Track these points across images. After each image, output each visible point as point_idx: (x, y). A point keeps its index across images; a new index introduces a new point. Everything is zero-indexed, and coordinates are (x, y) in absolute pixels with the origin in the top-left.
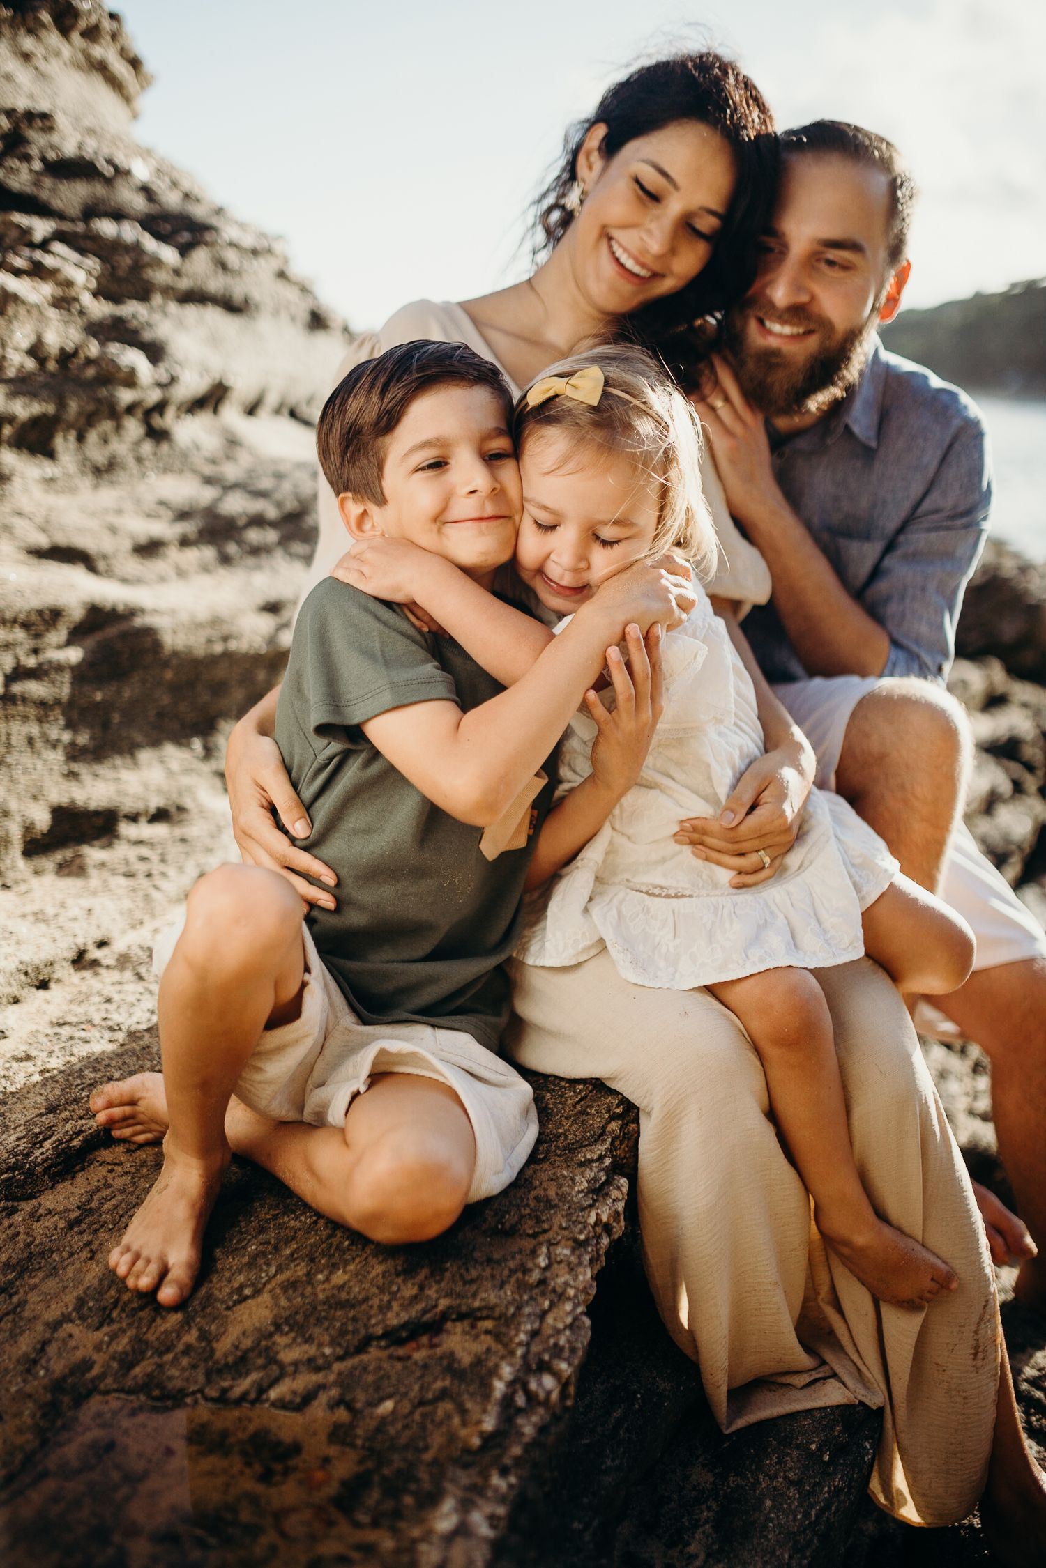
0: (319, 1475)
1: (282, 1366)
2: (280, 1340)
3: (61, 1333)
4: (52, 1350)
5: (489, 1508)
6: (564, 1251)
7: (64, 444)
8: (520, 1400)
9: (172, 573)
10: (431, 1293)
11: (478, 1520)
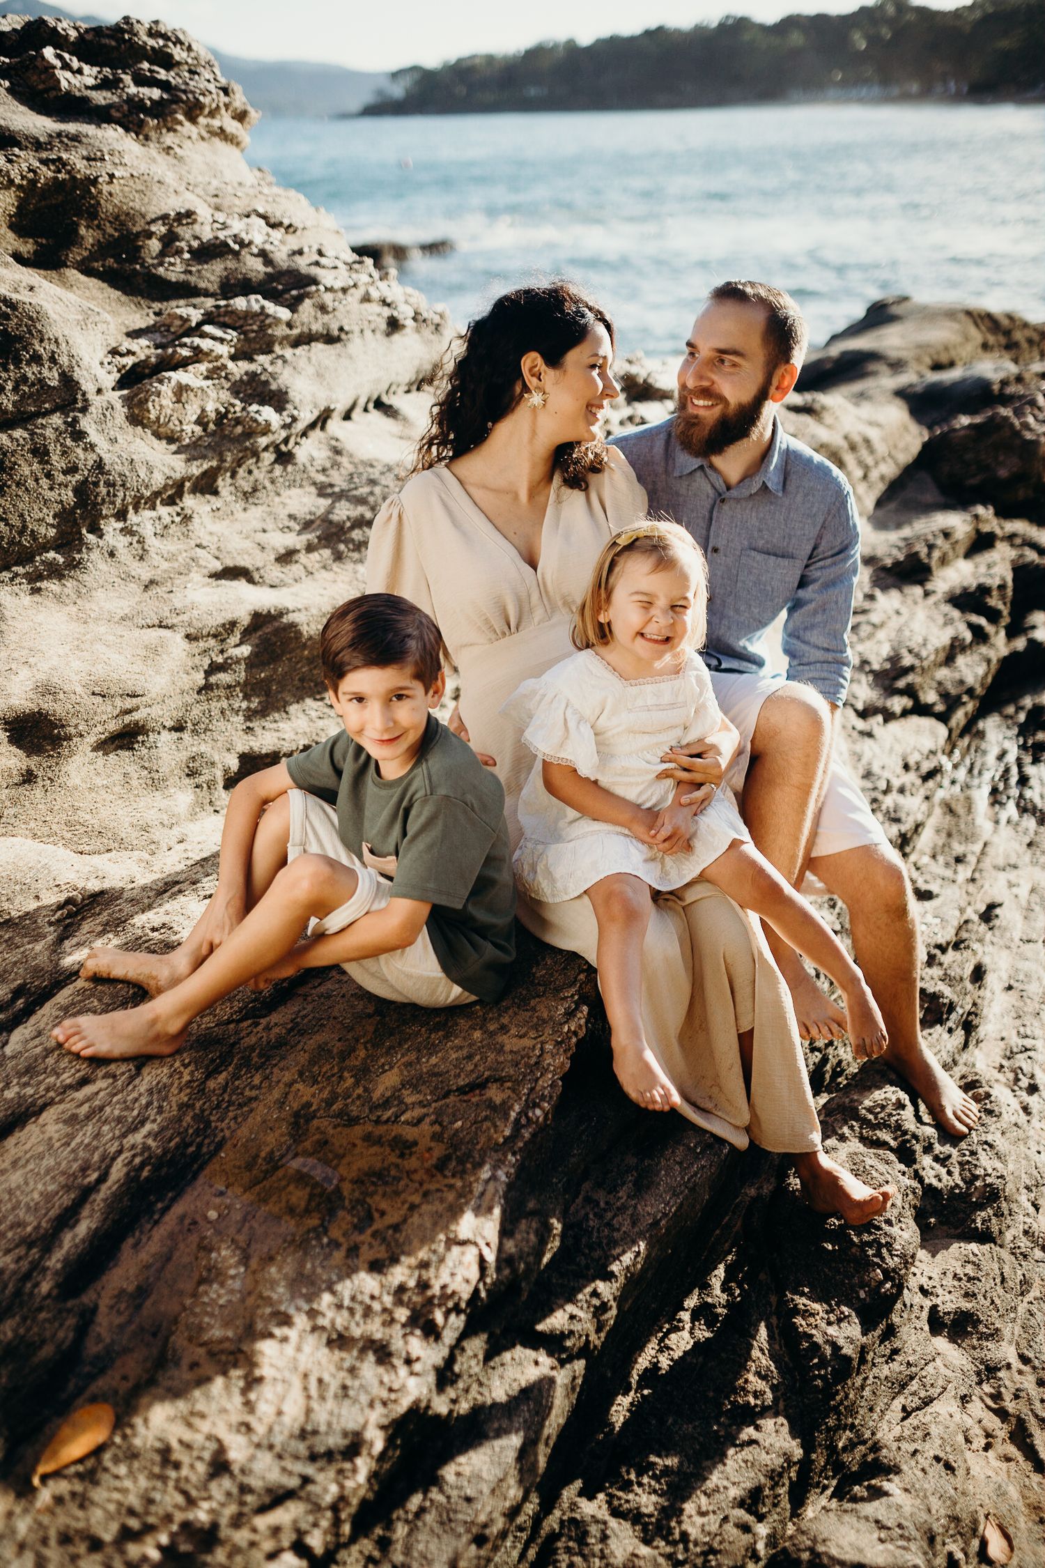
0: (427, 1155)
1: (406, 1105)
2: (405, 1092)
3: (293, 1089)
4: (290, 1097)
5: (505, 1170)
6: (549, 1047)
7: (223, 483)
8: (523, 1121)
9: (303, 574)
10: (481, 1069)
11: (501, 1174)
